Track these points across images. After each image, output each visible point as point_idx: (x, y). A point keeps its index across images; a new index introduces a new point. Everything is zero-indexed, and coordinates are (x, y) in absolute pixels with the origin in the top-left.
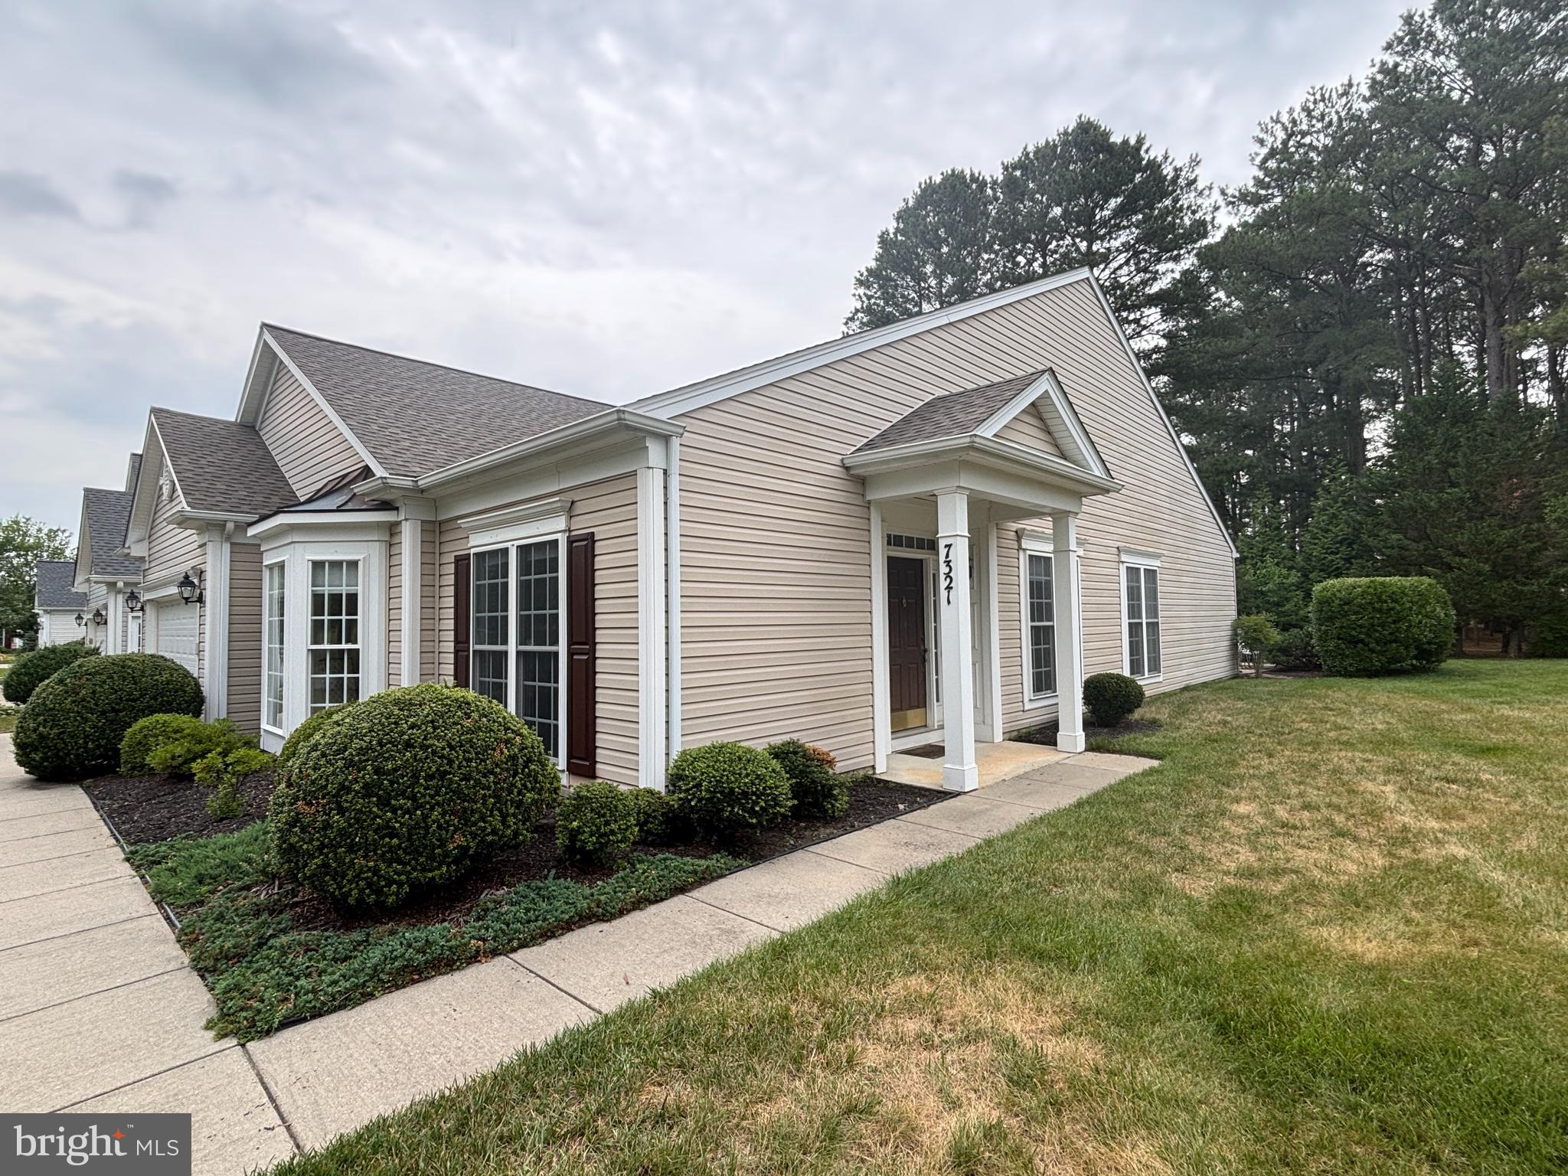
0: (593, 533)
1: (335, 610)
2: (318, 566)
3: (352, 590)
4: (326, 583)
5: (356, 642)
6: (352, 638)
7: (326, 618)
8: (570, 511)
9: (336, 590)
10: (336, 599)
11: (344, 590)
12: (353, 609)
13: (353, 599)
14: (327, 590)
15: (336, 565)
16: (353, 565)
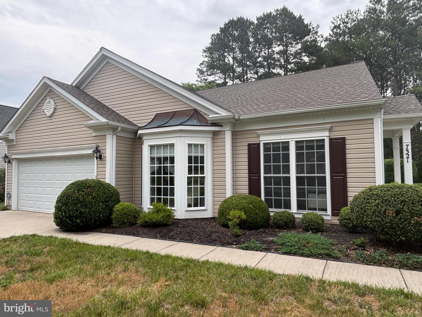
0: (345, 137)
1: (196, 162)
2: (190, 145)
3: (202, 155)
4: (193, 152)
5: (203, 174)
6: (202, 172)
7: (193, 165)
8: (330, 130)
9: (196, 155)
10: (196, 158)
11: (199, 155)
12: (202, 162)
13: (202, 158)
14: (193, 155)
15: (196, 146)
16: (202, 146)
